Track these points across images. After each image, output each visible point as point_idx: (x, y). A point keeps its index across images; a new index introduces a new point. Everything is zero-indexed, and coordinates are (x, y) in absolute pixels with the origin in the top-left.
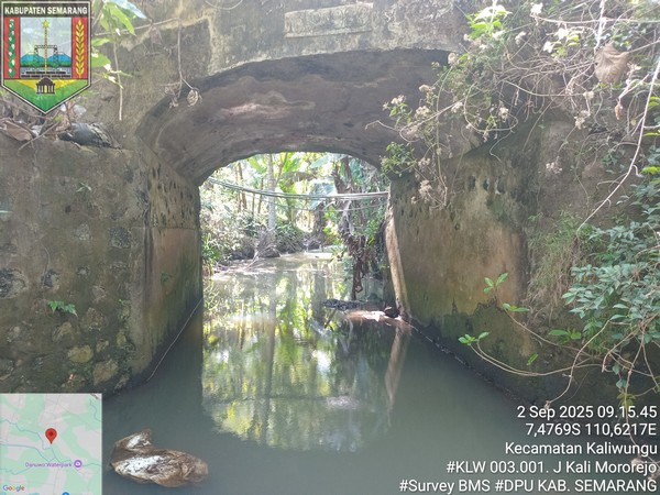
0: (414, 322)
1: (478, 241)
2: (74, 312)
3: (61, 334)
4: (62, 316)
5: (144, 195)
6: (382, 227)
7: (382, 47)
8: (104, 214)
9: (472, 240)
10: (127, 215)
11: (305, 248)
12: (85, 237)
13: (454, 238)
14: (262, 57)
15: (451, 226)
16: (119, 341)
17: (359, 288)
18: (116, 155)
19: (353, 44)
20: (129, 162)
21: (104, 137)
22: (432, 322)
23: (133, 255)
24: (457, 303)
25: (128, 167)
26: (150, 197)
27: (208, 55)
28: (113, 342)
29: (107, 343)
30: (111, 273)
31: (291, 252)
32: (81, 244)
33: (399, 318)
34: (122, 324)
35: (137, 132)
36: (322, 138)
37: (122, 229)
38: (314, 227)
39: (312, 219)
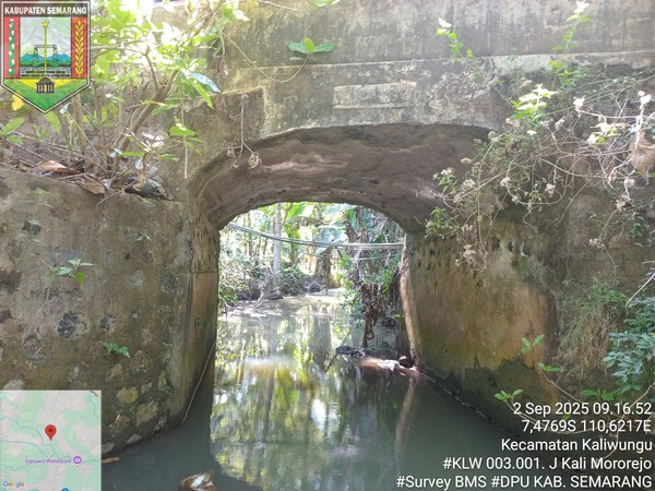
0: (430, 374)
1: (503, 298)
2: (127, 354)
3: (113, 375)
4: (116, 357)
5: (190, 243)
6: (396, 277)
7: (422, 121)
8: (157, 261)
9: (496, 298)
10: (176, 262)
11: (306, 291)
12: (139, 282)
13: (476, 295)
14: (311, 125)
15: (474, 283)
16: (160, 383)
17: (370, 336)
18: (171, 207)
19: (396, 117)
20: (181, 213)
21: (162, 190)
22: (452, 374)
23: (178, 300)
24: (479, 357)
25: (180, 218)
26: (194, 245)
27: (261, 120)
28: (155, 384)
29: (150, 384)
30: (158, 317)
31: (294, 294)
32: (135, 289)
33: (414, 368)
34: (164, 366)
35: (189, 186)
36: (345, 192)
37: (171, 276)
38: (316, 270)
39: (313, 263)
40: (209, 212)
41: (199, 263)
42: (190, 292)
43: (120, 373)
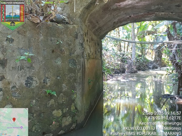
2: (55, 95)
3: (50, 104)
4: (51, 96)
5: (82, 44)
8: (67, 53)
12: (59, 63)
16: (72, 108)
18: (71, 27)
21: (67, 20)
26: (84, 46)
28: (70, 109)
34: (73, 101)
37: (74, 60)
38: (155, 58)
39: (153, 54)
40: (93, 30)
41: (89, 54)
42: (84, 67)
43: (53, 103)
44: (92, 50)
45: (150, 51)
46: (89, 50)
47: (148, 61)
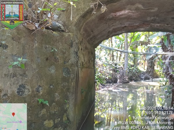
2: (48, 104)
3: (42, 114)
4: (43, 106)
5: (77, 53)
8: (61, 61)
10: (70, 62)
16: (64, 119)
18: (67, 35)
20: (71, 38)
21: (62, 28)
23: (71, 80)
25: (71, 41)
26: (79, 54)
28: (62, 119)
29: (59, 119)
30: (62, 87)
32: (51, 74)
34: (66, 111)
35: (75, 25)
37: (68, 68)
38: (147, 69)
39: (145, 65)
40: (88, 39)
41: (83, 63)
42: (77, 77)
43: (45, 113)
44: (86, 59)
45: (142, 61)
46: (83, 59)
47: (140, 71)
